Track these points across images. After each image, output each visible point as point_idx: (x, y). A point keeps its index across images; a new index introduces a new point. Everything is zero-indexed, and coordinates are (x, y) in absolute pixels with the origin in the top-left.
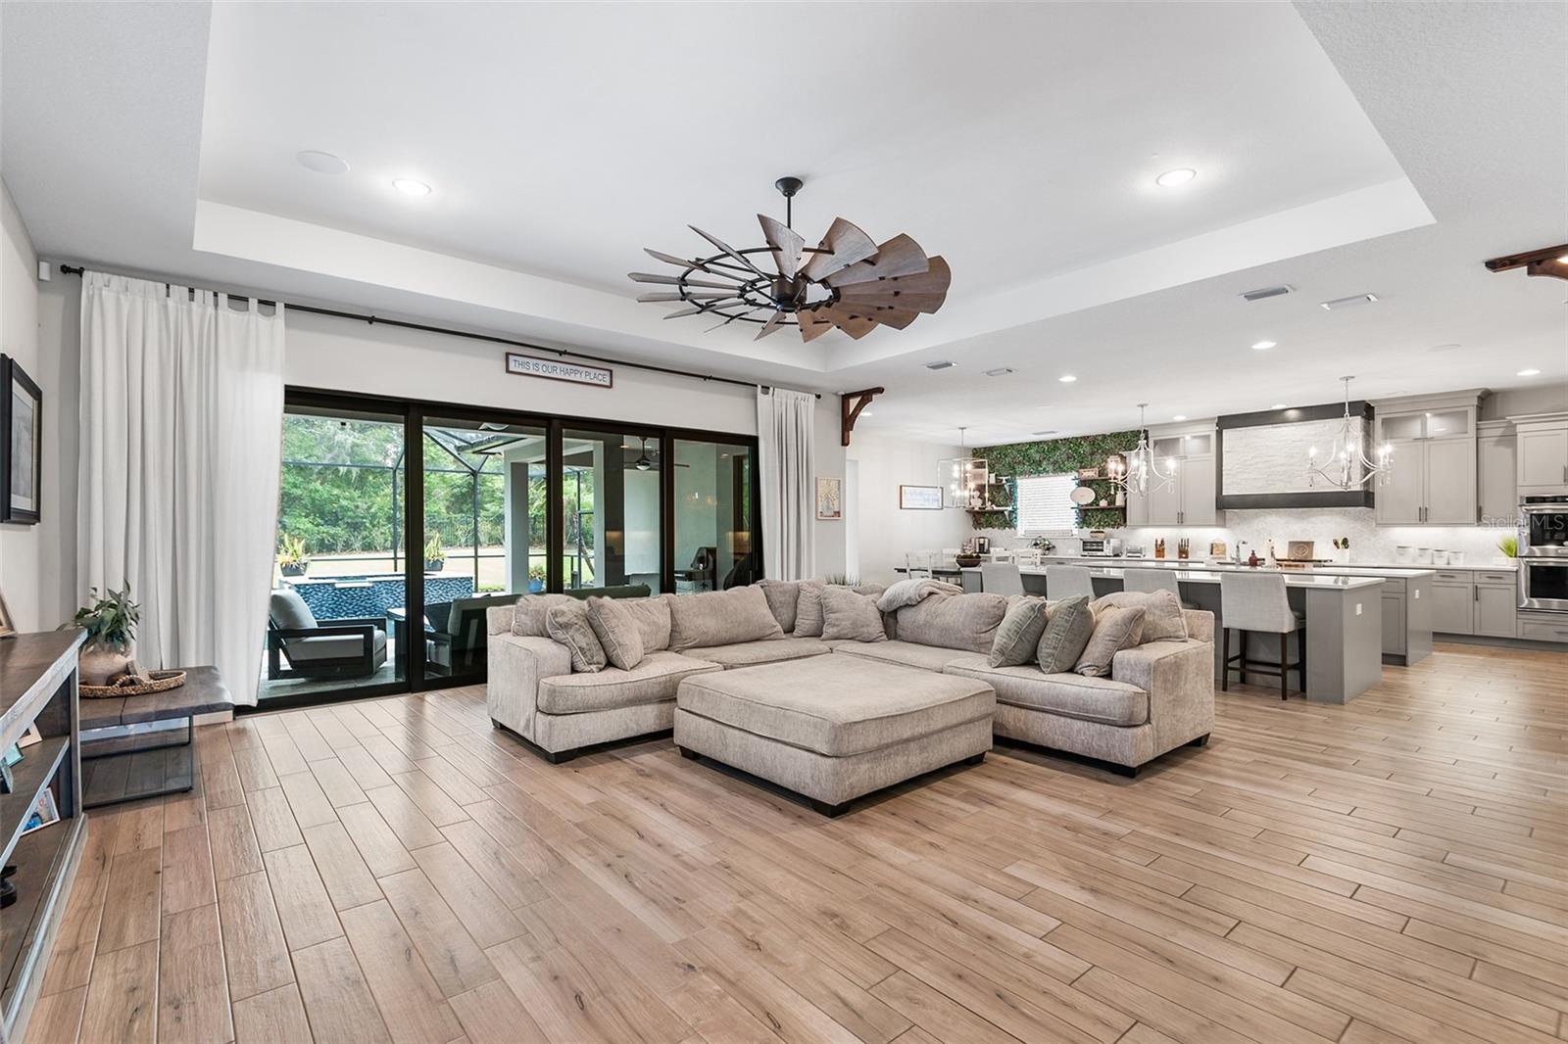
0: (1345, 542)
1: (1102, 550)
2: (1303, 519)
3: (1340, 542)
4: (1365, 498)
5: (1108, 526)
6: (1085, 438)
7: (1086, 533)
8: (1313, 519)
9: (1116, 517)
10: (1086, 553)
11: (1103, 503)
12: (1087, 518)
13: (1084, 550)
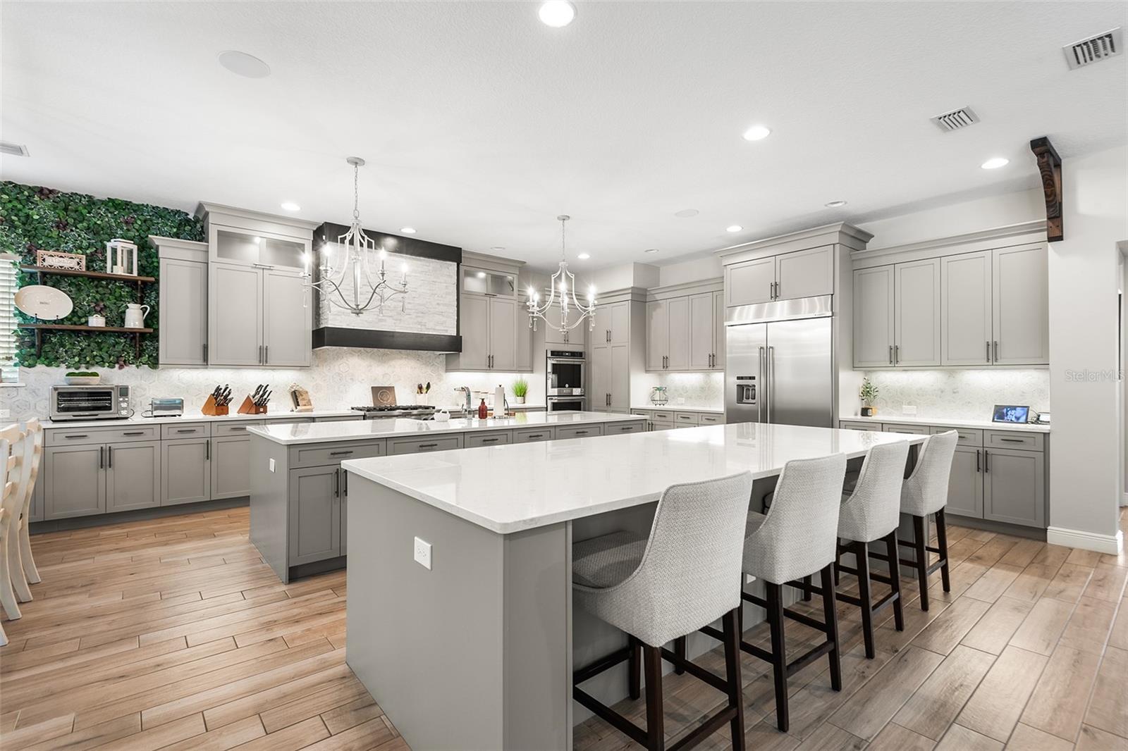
0: (428, 386)
1: (110, 408)
2: (385, 362)
3: (425, 386)
4: (452, 346)
5: (102, 363)
6: (43, 192)
7: (56, 376)
8: (393, 363)
9: (119, 348)
10: (69, 415)
11: (97, 321)
12: (47, 347)
13: (60, 410)
